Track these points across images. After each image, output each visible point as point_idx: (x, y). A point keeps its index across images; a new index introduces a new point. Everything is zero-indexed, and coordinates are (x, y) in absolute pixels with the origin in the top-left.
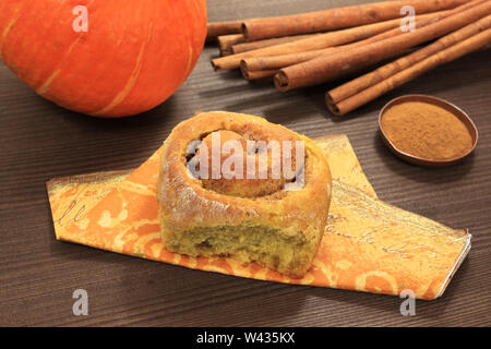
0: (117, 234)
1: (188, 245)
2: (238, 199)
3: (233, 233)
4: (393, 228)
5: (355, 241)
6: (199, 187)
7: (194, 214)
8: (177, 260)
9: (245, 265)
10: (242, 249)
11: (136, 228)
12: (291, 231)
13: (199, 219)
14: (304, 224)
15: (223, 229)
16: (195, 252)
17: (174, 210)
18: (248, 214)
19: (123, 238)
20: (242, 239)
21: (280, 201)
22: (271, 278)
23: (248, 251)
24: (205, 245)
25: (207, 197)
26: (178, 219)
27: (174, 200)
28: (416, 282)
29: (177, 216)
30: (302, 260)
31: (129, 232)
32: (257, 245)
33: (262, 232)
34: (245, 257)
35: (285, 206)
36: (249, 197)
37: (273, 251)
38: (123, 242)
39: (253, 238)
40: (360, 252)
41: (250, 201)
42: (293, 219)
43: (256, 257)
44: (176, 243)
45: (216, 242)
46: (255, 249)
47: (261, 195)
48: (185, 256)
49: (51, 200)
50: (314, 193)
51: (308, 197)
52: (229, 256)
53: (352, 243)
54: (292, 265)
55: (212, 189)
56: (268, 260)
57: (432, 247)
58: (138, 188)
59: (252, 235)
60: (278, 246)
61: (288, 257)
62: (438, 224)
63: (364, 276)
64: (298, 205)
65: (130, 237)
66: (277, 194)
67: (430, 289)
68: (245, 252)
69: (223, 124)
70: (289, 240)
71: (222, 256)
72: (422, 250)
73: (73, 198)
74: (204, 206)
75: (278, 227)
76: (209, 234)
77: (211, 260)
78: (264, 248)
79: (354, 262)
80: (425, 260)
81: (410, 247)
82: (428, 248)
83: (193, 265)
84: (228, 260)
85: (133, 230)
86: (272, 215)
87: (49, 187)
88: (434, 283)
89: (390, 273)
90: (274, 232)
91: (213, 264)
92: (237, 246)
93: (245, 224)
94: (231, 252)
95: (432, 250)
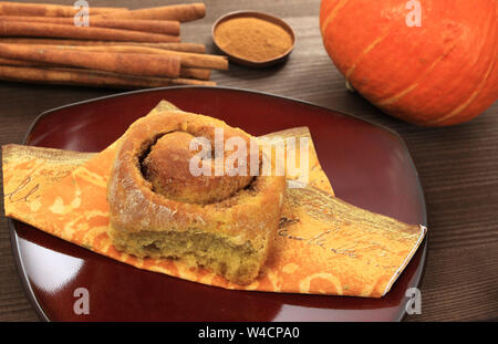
0: (69, 221)
1: (135, 246)
2: (187, 205)
3: (180, 238)
4: (346, 228)
5: (305, 243)
6: (148, 190)
7: (141, 218)
8: (124, 259)
9: (192, 269)
10: (190, 253)
11: (88, 218)
12: (238, 240)
13: (145, 223)
14: (252, 233)
15: (170, 233)
16: (142, 253)
17: (121, 211)
18: (195, 221)
19: (74, 227)
20: (189, 245)
21: (230, 210)
22: (217, 284)
23: (196, 255)
24: (152, 247)
25: (154, 202)
26: (124, 221)
27: (122, 201)
28: (361, 283)
29: (124, 218)
30: (249, 269)
31: (80, 221)
32: (205, 251)
33: (209, 239)
34: (192, 262)
35: (234, 215)
36: (199, 203)
37: (220, 258)
38: (73, 231)
39: (201, 243)
40: (309, 253)
41: (200, 208)
42: (242, 228)
43: (203, 262)
44: (123, 243)
45: (163, 245)
46: (203, 254)
47: (211, 202)
48: (133, 256)
49: (4, 168)
50: (265, 203)
51: (259, 206)
52: (177, 259)
53: (302, 245)
54: (239, 273)
55: (162, 193)
56: (215, 266)
57: (383, 244)
58: (94, 178)
59: (199, 241)
60: (226, 253)
61: (235, 264)
62: (392, 220)
63: (309, 278)
64: (248, 215)
65: (80, 226)
66: (227, 202)
67: (374, 290)
68: (193, 256)
69: (180, 124)
70: (238, 248)
71: (170, 258)
72: (373, 249)
73: (28, 172)
74: (151, 210)
75: (225, 236)
76: (156, 238)
77: (158, 262)
78: (211, 254)
79: (301, 266)
80: (373, 260)
81: (361, 246)
82: (379, 246)
83: (140, 265)
84: (176, 263)
85: (85, 219)
86: (219, 223)
87: (4, 152)
88: (380, 282)
89: (335, 275)
90: (221, 241)
91: (159, 265)
92: (185, 250)
93: (192, 231)
94: (179, 256)
95: (383, 249)
